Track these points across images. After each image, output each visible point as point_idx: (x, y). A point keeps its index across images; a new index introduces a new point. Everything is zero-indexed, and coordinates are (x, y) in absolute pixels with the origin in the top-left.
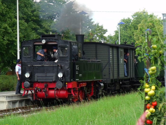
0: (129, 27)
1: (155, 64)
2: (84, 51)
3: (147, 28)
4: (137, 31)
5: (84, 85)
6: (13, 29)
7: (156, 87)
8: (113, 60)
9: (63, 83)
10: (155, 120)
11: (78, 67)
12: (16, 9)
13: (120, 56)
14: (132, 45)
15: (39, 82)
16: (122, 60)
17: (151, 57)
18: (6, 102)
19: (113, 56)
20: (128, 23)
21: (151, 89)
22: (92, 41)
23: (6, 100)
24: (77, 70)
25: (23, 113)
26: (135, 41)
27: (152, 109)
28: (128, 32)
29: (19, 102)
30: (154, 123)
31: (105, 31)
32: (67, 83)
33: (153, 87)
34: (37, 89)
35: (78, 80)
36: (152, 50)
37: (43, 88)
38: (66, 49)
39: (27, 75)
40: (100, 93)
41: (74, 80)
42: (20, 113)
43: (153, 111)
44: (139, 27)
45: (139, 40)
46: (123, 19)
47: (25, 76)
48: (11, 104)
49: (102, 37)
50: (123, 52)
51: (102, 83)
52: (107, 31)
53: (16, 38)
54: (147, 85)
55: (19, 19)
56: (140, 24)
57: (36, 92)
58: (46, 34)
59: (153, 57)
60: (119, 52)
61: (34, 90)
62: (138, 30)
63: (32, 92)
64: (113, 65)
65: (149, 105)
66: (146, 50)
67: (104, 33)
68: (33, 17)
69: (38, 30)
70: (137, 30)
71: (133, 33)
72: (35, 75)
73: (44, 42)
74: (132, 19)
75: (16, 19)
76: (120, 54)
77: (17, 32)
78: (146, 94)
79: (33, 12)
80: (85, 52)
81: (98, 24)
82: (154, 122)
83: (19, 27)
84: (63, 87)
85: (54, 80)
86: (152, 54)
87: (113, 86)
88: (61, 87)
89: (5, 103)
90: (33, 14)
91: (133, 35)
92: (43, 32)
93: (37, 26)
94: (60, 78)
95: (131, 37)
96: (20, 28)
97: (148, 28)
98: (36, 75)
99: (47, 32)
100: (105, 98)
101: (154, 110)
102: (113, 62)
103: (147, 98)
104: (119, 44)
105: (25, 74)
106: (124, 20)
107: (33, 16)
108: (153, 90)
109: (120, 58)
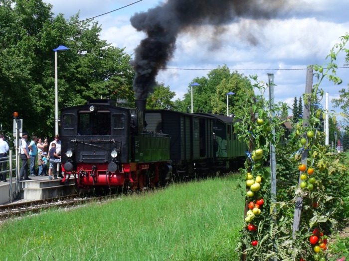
0: (204, 89)
1: (260, 145)
2: (145, 122)
3: (228, 91)
4: (214, 96)
5: (146, 167)
6: (50, 92)
7: (262, 179)
8: (185, 135)
9: (118, 166)
10: (261, 225)
11: (137, 143)
12: (53, 64)
13: (194, 128)
14: (210, 114)
15: (85, 164)
16: (196, 134)
17: (255, 136)
18: (39, 189)
19: (185, 129)
20: (202, 84)
21: (255, 180)
22: (156, 108)
23: (40, 187)
24: (137, 148)
25: (64, 206)
26: (211, 108)
27: (256, 209)
28: (203, 96)
29: (58, 191)
30: (260, 230)
31: (173, 95)
32: (123, 165)
33: (258, 179)
34: (82, 172)
35: (138, 160)
36: (257, 126)
37: (90, 172)
38: (122, 118)
39: (69, 154)
40: (167, 178)
41: (133, 161)
42: (59, 206)
43: (258, 212)
44: (218, 90)
45: (217, 107)
46: (196, 78)
47: (66, 155)
48: (47, 192)
49: (168, 102)
50: (198, 124)
51: (169, 165)
52: (175, 95)
53: (54, 103)
54: (250, 176)
55: (58, 78)
56: (218, 86)
57: (81, 176)
58: (94, 98)
59: (258, 136)
60: (193, 123)
61: (78, 174)
62: (216, 94)
63: (75, 176)
64: (185, 140)
65: (252, 204)
66: (249, 127)
67: (171, 97)
68: (76, 75)
69: (84, 93)
70: (214, 93)
71: (209, 97)
72: (79, 153)
73: (92, 109)
74: (209, 79)
75: (54, 77)
76: (194, 126)
77: (55, 95)
78: (248, 188)
79: (77, 67)
80: (147, 123)
81: (163, 85)
82: (259, 228)
83: (58, 88)
84: (118, 170)
85: (105, 161)
86: (257, 131)
87: (184, 169)
88: (115, 170)
89: (38, 192)
90: (78, 71)
91: (210, 100)
92: (90, 95)
93: (82, 87)
94: (114, 158)
95: (206, 103)
96: (58, 90)
97: (230, 91)
98: (81, 153)
99: (95, 96)
100: (174, 185)
101: (260, 211)
102: (185, 137)
103: (250, 193)
104: (192, 112)
105: (66, 152)
106: (197, 80)
107: (77, 73)
108: (259, 183)
109: (194, 131)
